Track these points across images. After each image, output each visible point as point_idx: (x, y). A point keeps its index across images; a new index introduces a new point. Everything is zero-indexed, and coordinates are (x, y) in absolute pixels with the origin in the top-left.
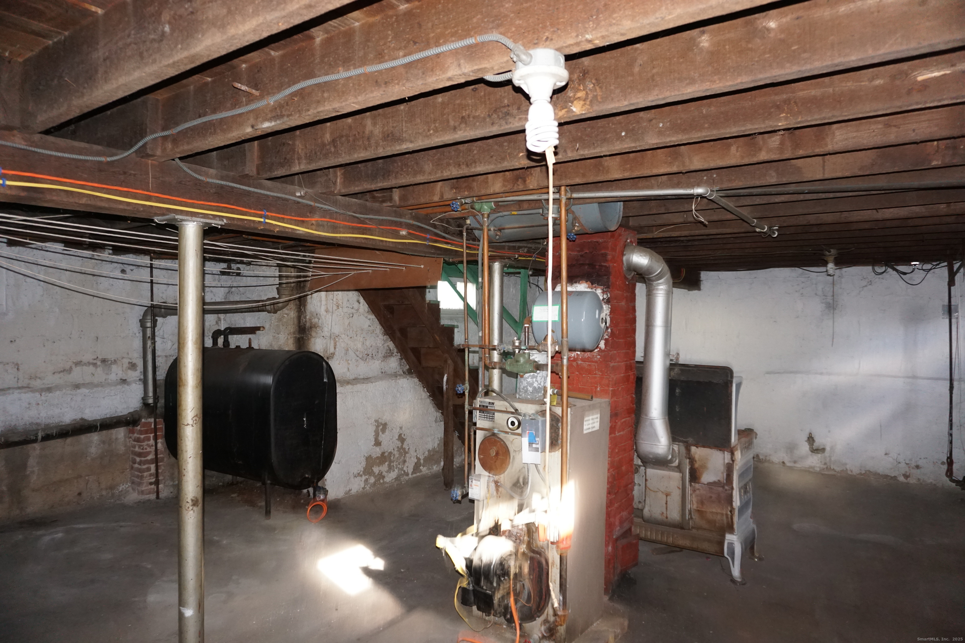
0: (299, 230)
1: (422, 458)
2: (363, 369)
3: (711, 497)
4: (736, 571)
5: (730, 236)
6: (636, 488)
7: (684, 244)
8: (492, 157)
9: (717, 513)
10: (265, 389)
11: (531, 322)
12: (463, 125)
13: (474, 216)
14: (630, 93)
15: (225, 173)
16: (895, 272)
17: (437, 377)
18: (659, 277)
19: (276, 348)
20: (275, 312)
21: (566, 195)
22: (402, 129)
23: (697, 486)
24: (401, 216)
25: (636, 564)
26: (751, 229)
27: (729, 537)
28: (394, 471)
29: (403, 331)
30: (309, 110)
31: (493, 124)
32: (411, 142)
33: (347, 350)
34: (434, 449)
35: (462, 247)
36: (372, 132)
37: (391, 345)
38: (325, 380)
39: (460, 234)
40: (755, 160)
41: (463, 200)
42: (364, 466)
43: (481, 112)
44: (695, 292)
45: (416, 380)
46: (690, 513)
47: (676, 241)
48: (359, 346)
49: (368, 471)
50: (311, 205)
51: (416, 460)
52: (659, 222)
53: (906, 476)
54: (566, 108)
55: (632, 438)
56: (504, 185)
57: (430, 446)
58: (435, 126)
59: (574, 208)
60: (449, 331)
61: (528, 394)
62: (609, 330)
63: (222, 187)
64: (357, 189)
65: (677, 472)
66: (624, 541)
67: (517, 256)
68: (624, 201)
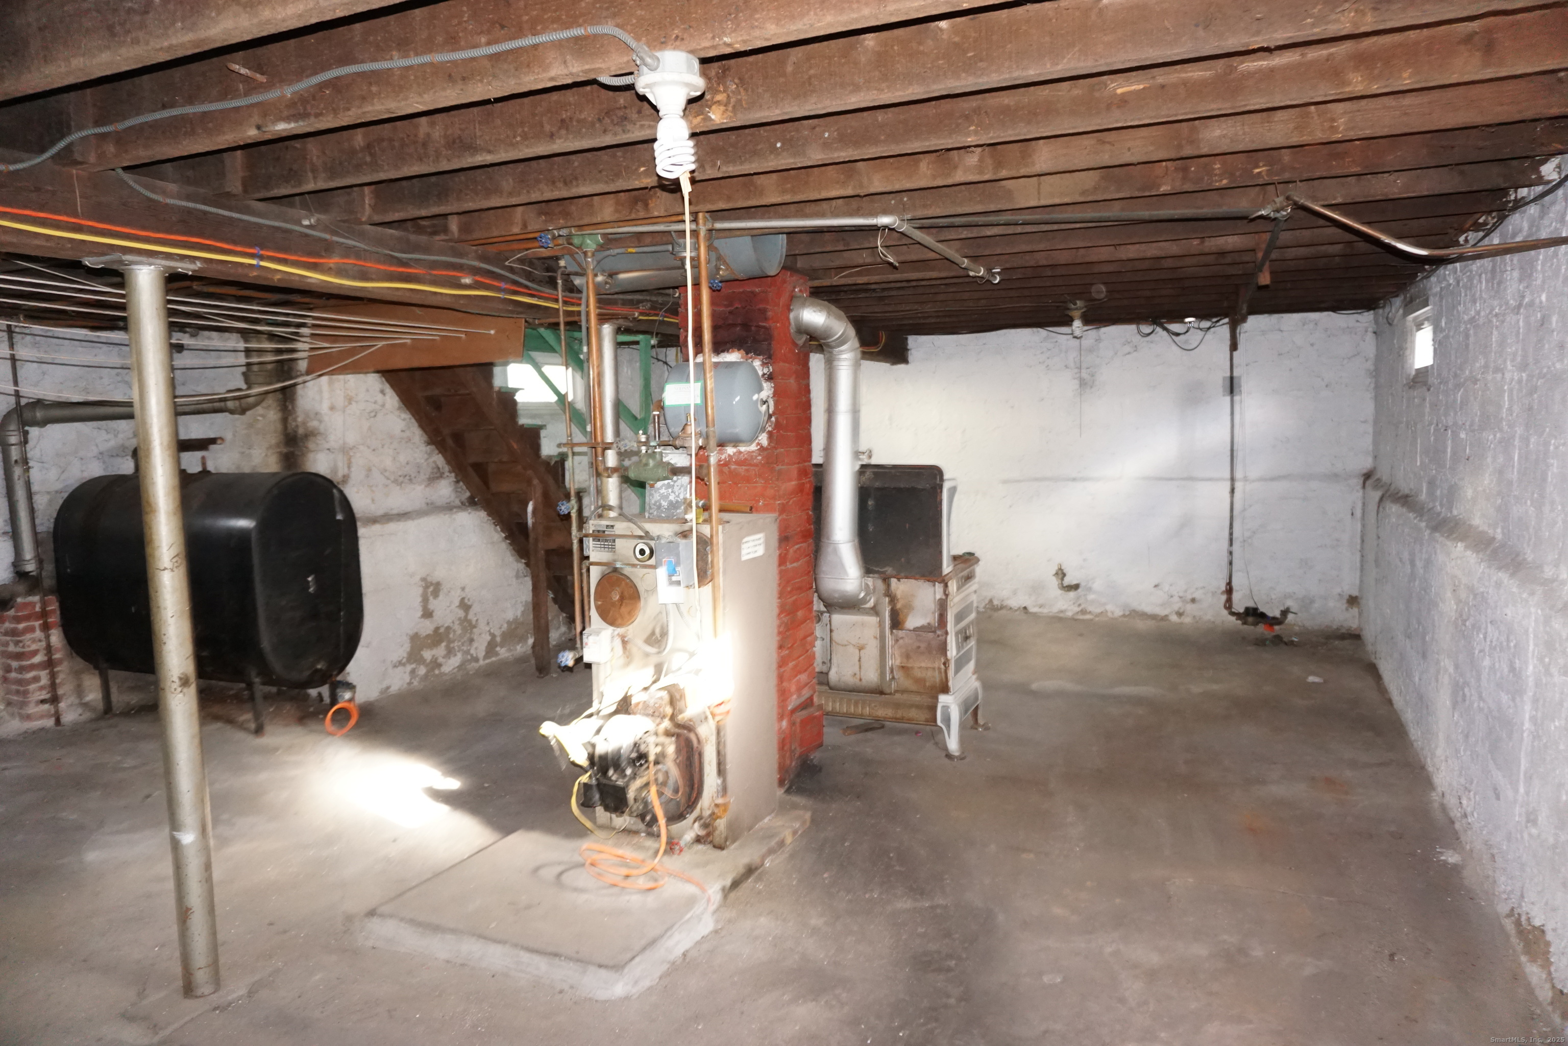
0: (310, 277)
1: (498, 633)
2: (398, 500)
3: (919, 647)
4: (953, 744)
5: (938, 282)
6: (818, 643)
7: (878, 295)
8: (600, 172)
9: (927, 668)
10: (243, 534)
11: (661, 407)
12: (563, 132)
13: (572, 255)
14: (782, 99)
15: (191, 189)
16: (1165, 333)
17: (516, 508)
18: (842, 341)
19: (247, 470)
20: (243, 411)
21: (705, 225)
22: (475, 133)
23: (901, 633)
24: (461, 255)
25: (821, 745)
26: (962, 273)
27: (943, 699)
28: (455, 655)
29: (458, 438)
30: (349, 109)
31: (605, 131)
32: (489, 152)
33: (369, 470)
34: (516, 620)
35: (556, 301)
36: (428, 135)
37: (439, 459)
38: (339, 517)
39: (552, 282)
40: (950, 181)
41: (556, 232)
42: (408, 650)
43: (588, 114)
44: (901, 367)
45: (483, 514)
46: (892, 671)
47: (866, 291)
48: (388, 463)
49: (414, 656)
50: (326, 240)
51: (489, 638)
52: (838, 263)
53: (1180, 614)
54: (702, 114)
55: (809, 572)
56: (617, 211)
57: (510, 615)
58: (523, 131)
59: (716, 243)
60: (532, 436)
61: (662, 512)
62: (773, 419)
63: (189, 211)
64: (397, 216)
65: (871, 615)
66: (804, 714)
67: (637, 314)
68: (788, 233)
